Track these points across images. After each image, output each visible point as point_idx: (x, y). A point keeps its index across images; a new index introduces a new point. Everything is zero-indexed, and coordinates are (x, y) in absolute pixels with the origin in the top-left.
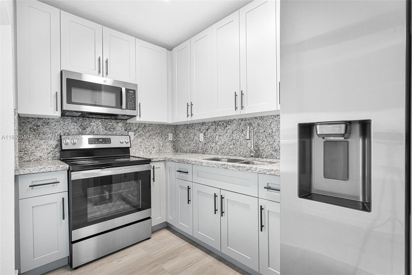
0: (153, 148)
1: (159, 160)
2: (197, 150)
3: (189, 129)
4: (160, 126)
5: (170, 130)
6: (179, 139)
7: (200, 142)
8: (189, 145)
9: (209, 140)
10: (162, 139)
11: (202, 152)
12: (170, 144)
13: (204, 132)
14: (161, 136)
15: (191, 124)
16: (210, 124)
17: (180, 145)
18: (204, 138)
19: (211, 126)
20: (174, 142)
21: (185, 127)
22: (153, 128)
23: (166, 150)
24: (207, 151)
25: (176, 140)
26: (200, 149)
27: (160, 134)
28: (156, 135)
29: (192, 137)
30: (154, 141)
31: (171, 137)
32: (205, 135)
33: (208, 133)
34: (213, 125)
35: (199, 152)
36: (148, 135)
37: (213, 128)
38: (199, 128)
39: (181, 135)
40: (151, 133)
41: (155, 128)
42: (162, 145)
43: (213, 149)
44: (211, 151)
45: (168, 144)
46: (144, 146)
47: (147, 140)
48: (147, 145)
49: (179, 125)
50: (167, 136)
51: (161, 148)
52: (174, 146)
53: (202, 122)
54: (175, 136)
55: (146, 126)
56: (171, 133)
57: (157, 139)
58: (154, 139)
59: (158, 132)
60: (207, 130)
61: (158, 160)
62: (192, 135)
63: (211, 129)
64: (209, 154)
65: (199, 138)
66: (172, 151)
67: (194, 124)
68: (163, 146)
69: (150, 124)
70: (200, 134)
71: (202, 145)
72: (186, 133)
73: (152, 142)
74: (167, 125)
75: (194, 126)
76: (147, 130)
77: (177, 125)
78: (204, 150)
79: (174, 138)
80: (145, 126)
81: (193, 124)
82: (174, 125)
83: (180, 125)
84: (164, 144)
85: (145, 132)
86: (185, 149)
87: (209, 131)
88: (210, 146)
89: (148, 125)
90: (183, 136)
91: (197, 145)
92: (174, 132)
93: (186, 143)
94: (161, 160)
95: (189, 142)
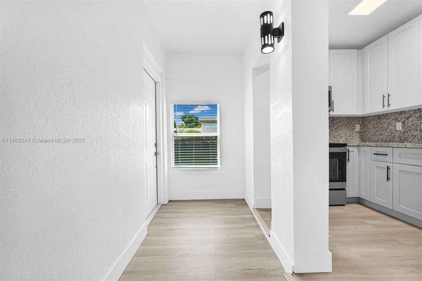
0: (341, 137)
1: (354, 145)
2: (392, 139)
3: (381, 119)
4: (347, 118)
5: (357, 121)
6: (368, 129)
7: (397, 131)
8: (381, 134)
9: (410, 128)
10: (349, 130)
11: (399, 140)
12: (357, 135)
13: (403, 120)
14: (348, 127)
15: (384, 114)
16: (413, 113)
17: (369, 135)
18: (402, 127)
19: (414, 114)
20: (361, 132)
21: (376, 118)
22: (341, 121)
23: (353, 139)
24: (408, 139)
25: (364, 130)
26: (397, 138)
27: (347, 125)
28: (343, 127)
29: (386, 127)
30: (341, 131)
31: (358, 128)
32: (405, 124)
33: (408, 121)
34: (417, 113)
35: (394, 140)
36: (336, 126)
37: (416, 116)
38: (396, 117)
39: (370, 126)
40: (339, 125)
41: (342, 120)
42: (348, 135)
43: (417, 137)
44: (413, 139)
45: (355, 134)
46: (333, 136)
47: (335, 130)
48: (335, 135)
49: (368, 116)
50: (354, 127)
51: (348, 138)
52: (361, 136)
53: (400, 111)
54: (362, 127)
55: (335, 119)
56: (358, 124)
57: (344, 130)
58: (342, 130)
59: (345, 124)
60: (408, 118)
61: (352, 145)
62: (385, 124)
63: (413, 117)
64: (410, 142)
65: (395, 127)
66: (359, 141)
67: (389, 114)
68: (350, 136)
69: (338, 117)
70: (397, 123)
71: (399, 133)
72: (377, 123)
73: (340, 132)
74: (354, 117)
75: (388, 116)
76: (335, 122)
77: (364, 117)
78: (402, 138)
79: (361, 128)
80: (333, 119)
81: (386, 114)
82: (361, 117)
83: (370, 116)
84: (351, 134)
85: (333, 124)
86: (376, 139)
87: (410, 119)
88: (411, 134)
89: (336, 118)
90: (374, 127)
91: (392, 134)
92: (361, 123)
93: (377, 133)
94: (355, 145)
95: (381, 132)
